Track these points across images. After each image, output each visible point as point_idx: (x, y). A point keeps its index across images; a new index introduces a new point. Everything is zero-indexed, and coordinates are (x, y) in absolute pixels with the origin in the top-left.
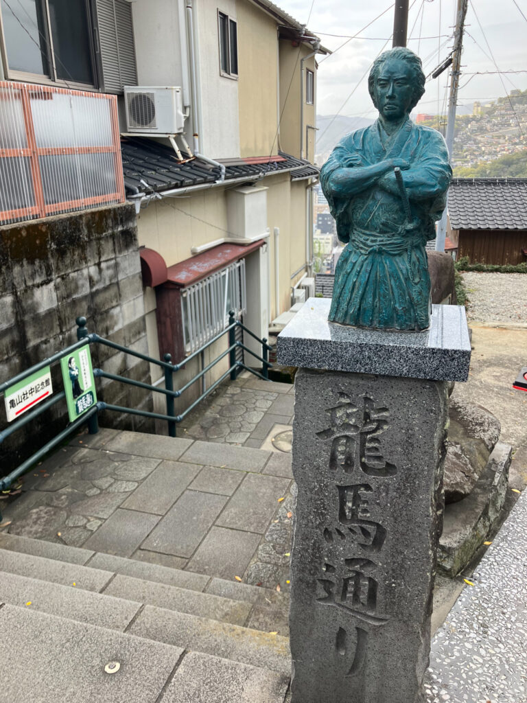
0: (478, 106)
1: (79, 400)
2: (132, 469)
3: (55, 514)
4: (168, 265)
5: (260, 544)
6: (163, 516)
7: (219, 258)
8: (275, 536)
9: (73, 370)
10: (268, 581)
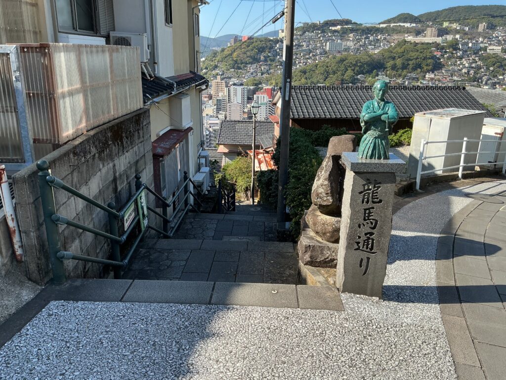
7: (172, 139)
9: (142, 203)
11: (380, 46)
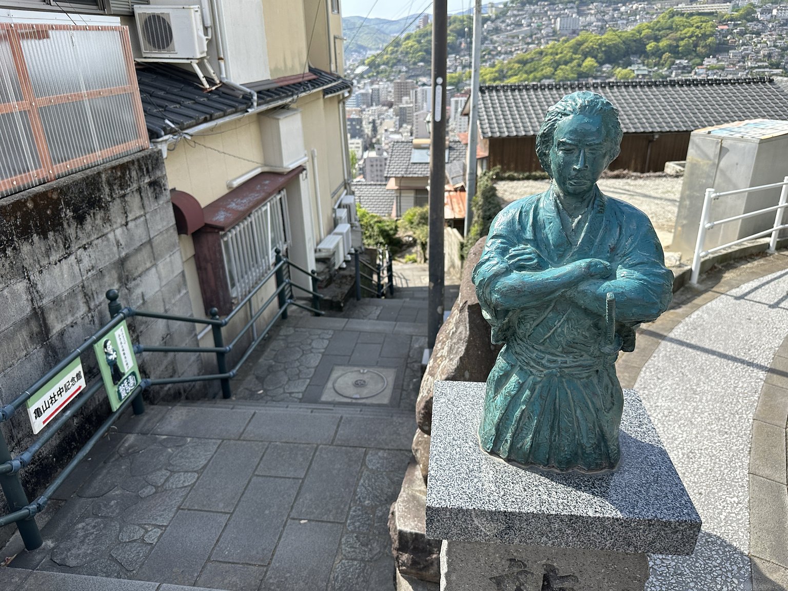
0: (492, 7)
1: (120, 385)
2: (189, 455)
3: (105, 527)
4: (203, 204)
5: (342, 536)
6: (232, 514)
7: (258, 192)
8: (357, 524)
9: (110, 355)
10: (357, 583)
11: (635, 20)
